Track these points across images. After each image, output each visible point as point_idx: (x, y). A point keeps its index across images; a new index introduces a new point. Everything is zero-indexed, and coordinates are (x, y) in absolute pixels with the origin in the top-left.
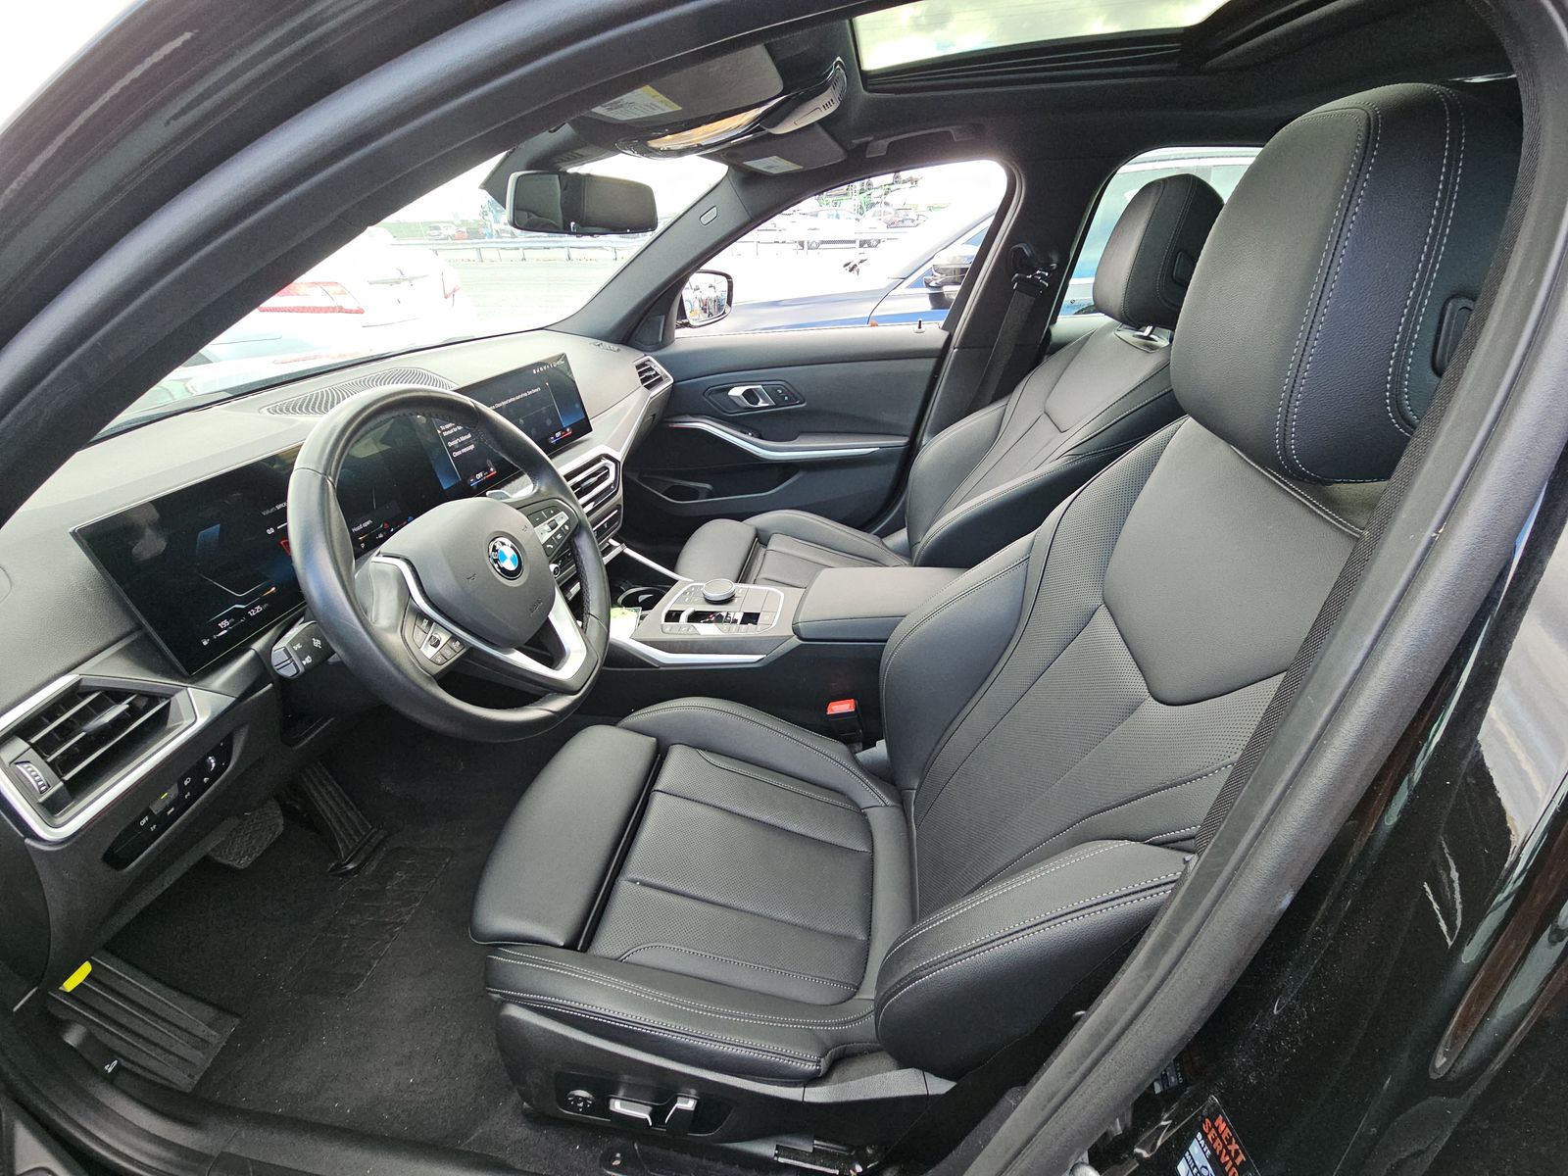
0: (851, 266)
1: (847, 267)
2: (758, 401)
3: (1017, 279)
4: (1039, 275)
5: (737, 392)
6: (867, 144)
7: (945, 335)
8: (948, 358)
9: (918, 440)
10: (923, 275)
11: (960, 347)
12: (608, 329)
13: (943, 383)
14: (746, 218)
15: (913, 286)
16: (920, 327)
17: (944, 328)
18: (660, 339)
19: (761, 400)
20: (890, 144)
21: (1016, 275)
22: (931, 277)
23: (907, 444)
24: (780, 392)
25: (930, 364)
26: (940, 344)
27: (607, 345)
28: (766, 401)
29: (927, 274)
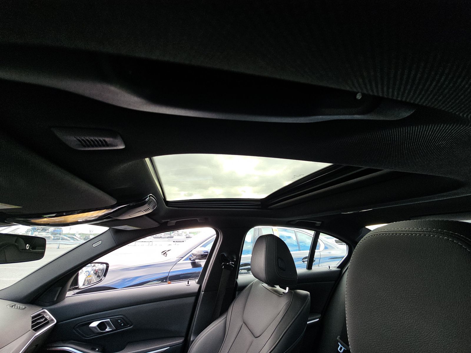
0: (164, 253)
1: (163, 253)
2: (106, 328)
3: (223, 265)
4: (231, 263)
5: (94, 324)
6: (168, 222)
7: (198, 286)
8: (200, 296)
9: (189, 338)
10: (189, 256)
11: (205, 291)
12: (23, 296)
13: (199, 308)
14: (114, 245)
15: (186, 260)
16: (188, 283)
17: (198, 283)
18: (55, 299)
19: (108, 328)
20: (176, 222)
21: (223, 263)
22: (191, 257)
23: (183, 342)
24: (119, 321)
25: (192, 299)
26: (196, 290)
27: (18, 305)
28: (110, 327)
29: (191, 256)
